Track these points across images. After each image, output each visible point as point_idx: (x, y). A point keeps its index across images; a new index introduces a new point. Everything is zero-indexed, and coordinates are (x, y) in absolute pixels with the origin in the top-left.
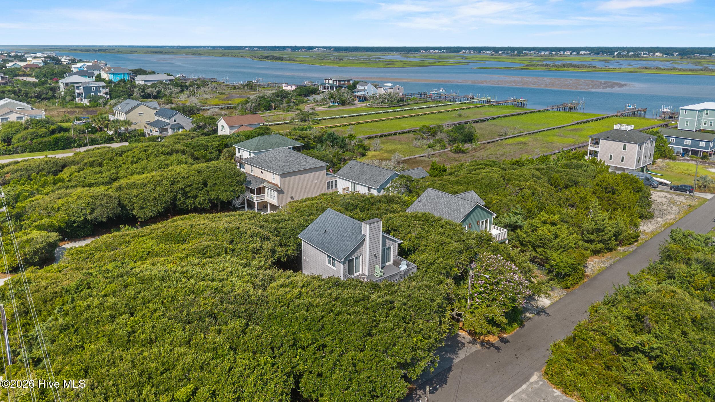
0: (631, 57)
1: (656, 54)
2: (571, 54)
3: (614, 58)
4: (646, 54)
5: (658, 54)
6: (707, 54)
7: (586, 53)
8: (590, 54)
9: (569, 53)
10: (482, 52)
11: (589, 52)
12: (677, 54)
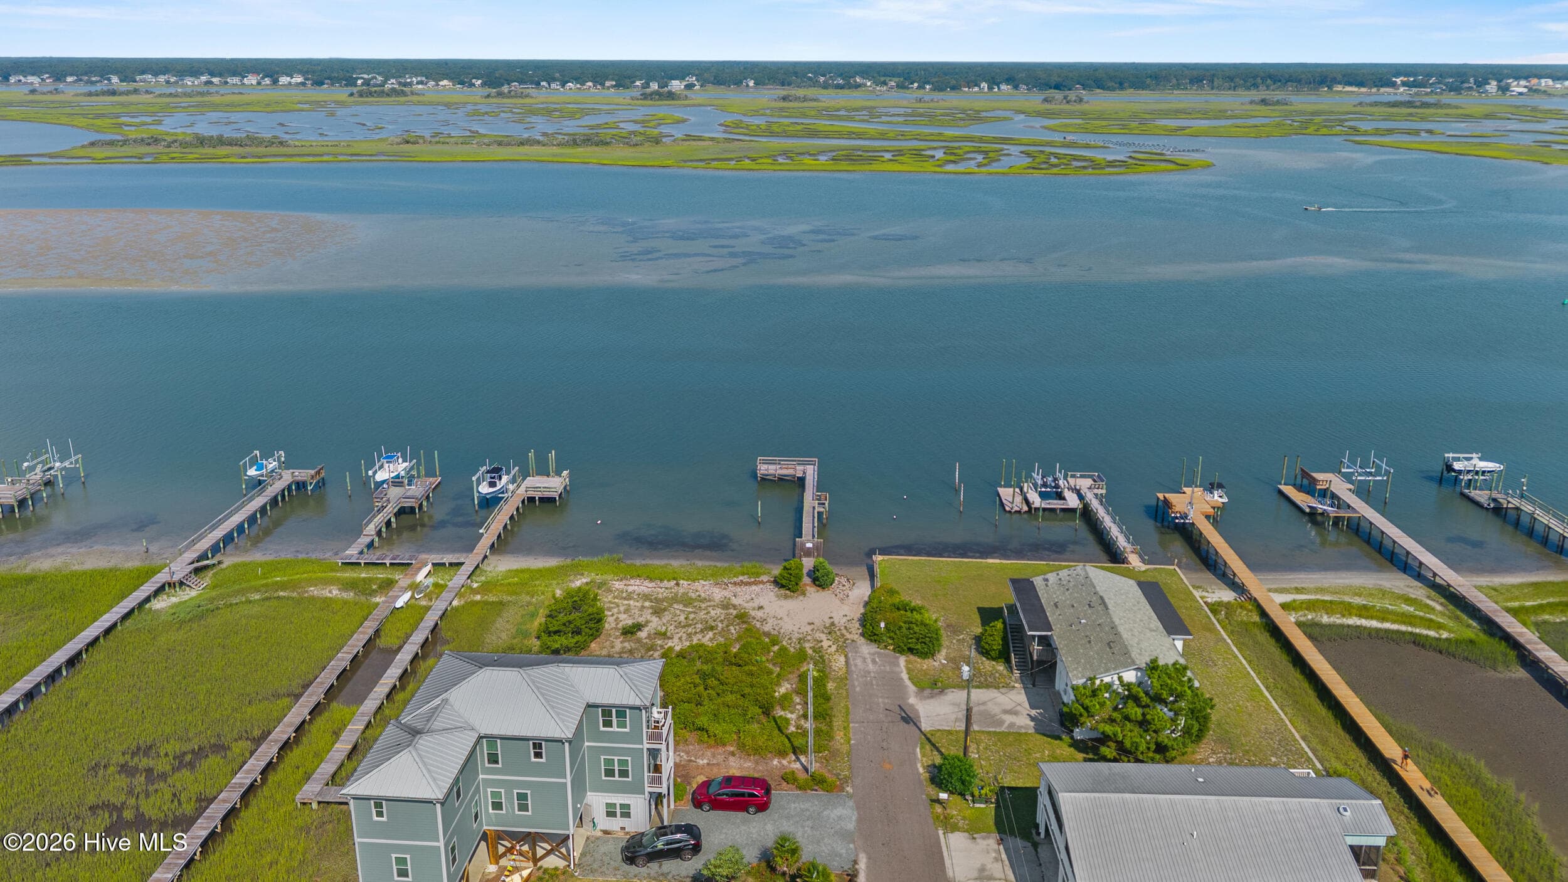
0: (388, 95)
1: (441, 83)
2: (259, 83)
3: (352, 99)
4: (421, 83)
5: (445, 82)
6: (531, 84)
7: (293, 81)
8: (303, 84)
9: (254, 82)
10: (12, 80)
11: (300, 79)
12: (479, 82)
